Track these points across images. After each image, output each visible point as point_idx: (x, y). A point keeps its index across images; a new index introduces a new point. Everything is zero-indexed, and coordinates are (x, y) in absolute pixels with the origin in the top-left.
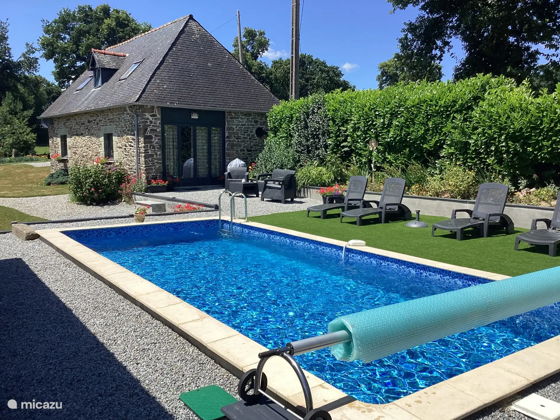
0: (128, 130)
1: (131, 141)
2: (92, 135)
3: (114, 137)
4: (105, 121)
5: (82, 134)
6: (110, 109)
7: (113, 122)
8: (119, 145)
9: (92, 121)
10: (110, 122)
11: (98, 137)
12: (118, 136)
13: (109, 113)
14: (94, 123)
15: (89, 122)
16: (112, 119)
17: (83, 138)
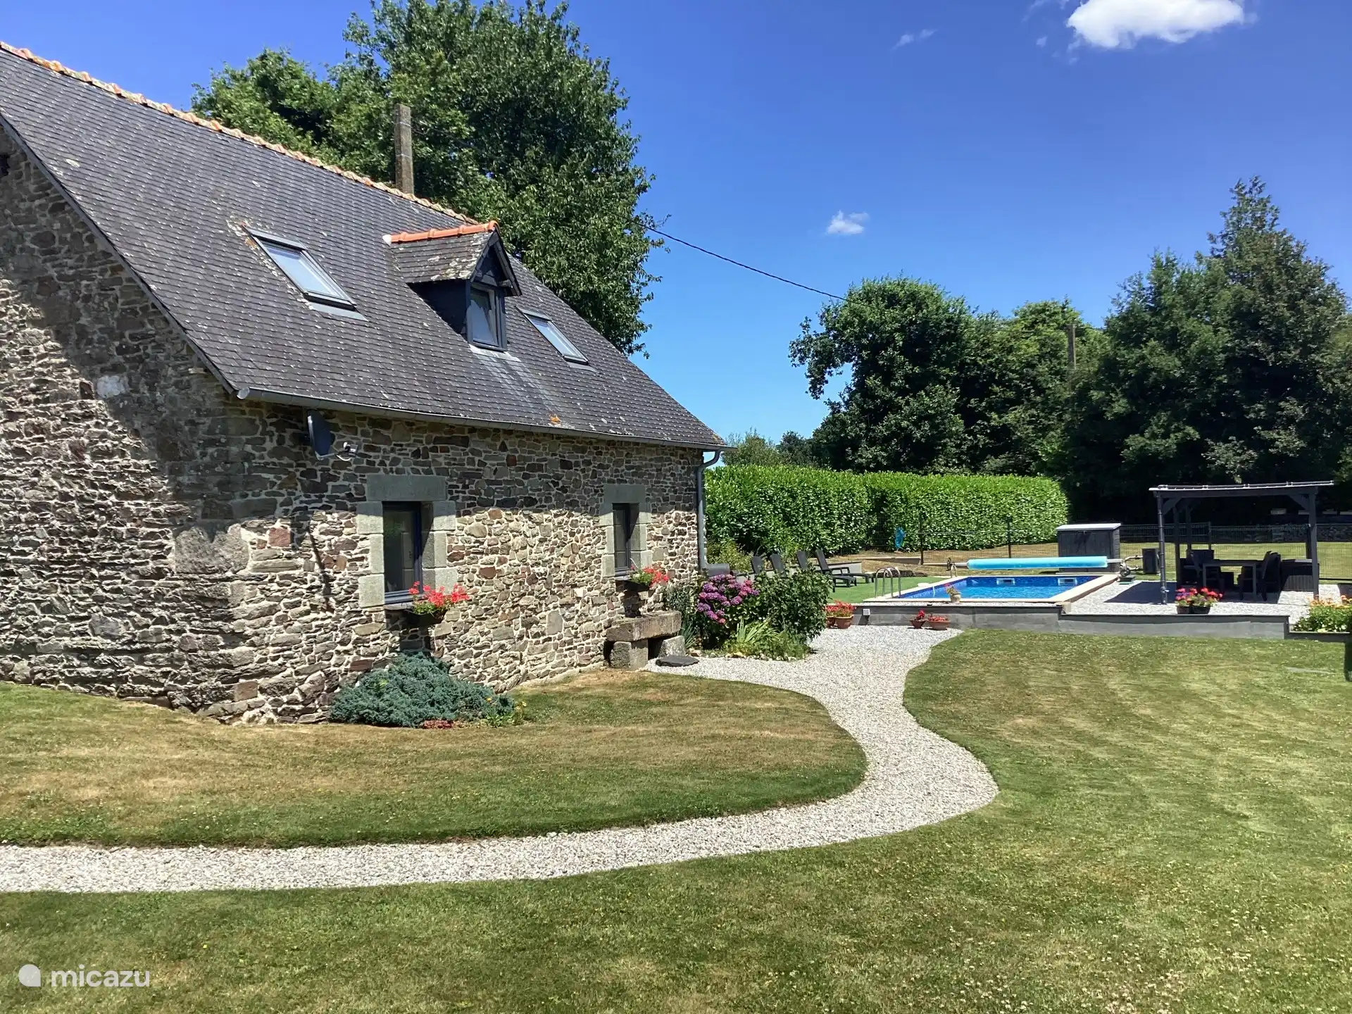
0: (678, 498)
1: (684, 521)
2: (572, 505)
3: (642, 515)
4: (617, 471)
5: (530, 503)
6: (637, 444)
7: (641, 476)
8: (657, 532)
9: (577, 464)
10: (634, 474)
11: (595, 512)
12: (654, 512)
13: (634, 452)
14: (583, 471)
15: (565, 465)
16: (639, 468)
17: (535, 515)
